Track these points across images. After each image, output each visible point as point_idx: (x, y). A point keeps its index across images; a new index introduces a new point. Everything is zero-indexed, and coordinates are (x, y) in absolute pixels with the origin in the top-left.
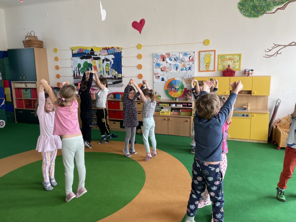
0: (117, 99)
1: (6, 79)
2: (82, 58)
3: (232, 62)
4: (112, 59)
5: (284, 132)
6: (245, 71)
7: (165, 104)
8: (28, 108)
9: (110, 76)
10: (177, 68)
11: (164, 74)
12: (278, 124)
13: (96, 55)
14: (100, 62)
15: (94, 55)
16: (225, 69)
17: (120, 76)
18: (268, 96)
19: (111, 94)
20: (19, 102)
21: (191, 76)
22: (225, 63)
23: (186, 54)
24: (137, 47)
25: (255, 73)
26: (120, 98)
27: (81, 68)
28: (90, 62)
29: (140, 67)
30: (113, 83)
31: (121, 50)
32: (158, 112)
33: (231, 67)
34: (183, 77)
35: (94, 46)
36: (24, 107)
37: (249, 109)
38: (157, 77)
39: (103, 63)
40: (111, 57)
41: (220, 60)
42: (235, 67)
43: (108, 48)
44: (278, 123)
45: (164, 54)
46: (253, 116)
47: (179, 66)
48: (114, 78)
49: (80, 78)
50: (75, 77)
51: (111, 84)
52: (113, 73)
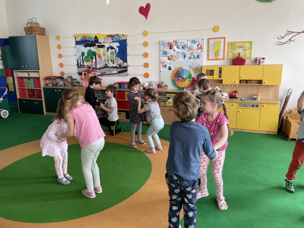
0: (122, 88)
1: (8, 68)
2: (85, 46)
3: (243, 50)
4: (117, 47)
5: (294, 123)
6: (256, 59)
7: (172, 94)
8: (31, 98)
9: (115, 65)
10: (185, 56)
11: (170, 63)
12: (288, 115)
13: (101, 42)
14: (105, 50)
15: (98, 42)
16: (235, 57)
17: (125, 64)
18: (279, 86)
19: (117, 84)
20: (22, 91)
21: (199, 64)
22: (235, 50)
23: (194, 42)
24: (143, 34)
25: (267, 62)
26: (126, 88)
27: (85, 56)
28: (94, 50)
29: (146, 55)
30: (118, 72)
31: (126, 37)
32: (164, 103)
33: (242, 56)
34: (191, 66)
35: (98, 33)
36: (27, 97)
37: (259, 99)
38: (164, 66)
39: (108, 51)
40: (116, 45)
41: (230, 48)
42: (246, 55)
43: (112, 36)
44: (289, 113)
45: (172, 41)
46: (263, 106)
47: (186, 54)
48: (119, 67)
49: (84, 67)
50: (79, 66)
51: (116, 73)
52: (118, 62)
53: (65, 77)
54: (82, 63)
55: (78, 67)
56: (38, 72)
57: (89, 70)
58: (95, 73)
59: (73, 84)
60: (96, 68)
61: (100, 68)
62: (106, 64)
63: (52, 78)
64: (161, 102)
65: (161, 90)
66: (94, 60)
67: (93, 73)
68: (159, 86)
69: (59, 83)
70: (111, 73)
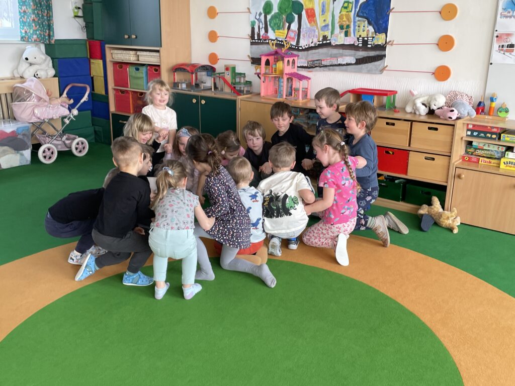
1: (95, 38)
9: (349, 41)
17: (380, 39)
19: (349, 94)
27: (273, 13)
29: (448, 12)
30: (356, 59)
36: (132, 111)
38: (505, 49)
48: (361, 45)
49: (268, 43)
50: (255, 39)
51: (349, 62)
52: (361, 30)
53: (219, 67)
54: (262, 32)
55: (252, 44)
56: (158, 51)
57: (281, 51)
58: (294, 60)
59: (235, 87)
60: (297, 48)
61: (309, 49)
62: (325, 38)
63: (188, 69)
64: (481, 158)
65: (486, 121)
66: (294, 26)
67: (288, 61)
68: (480, 108)
69: (202, 82)
70: (336, 63)
